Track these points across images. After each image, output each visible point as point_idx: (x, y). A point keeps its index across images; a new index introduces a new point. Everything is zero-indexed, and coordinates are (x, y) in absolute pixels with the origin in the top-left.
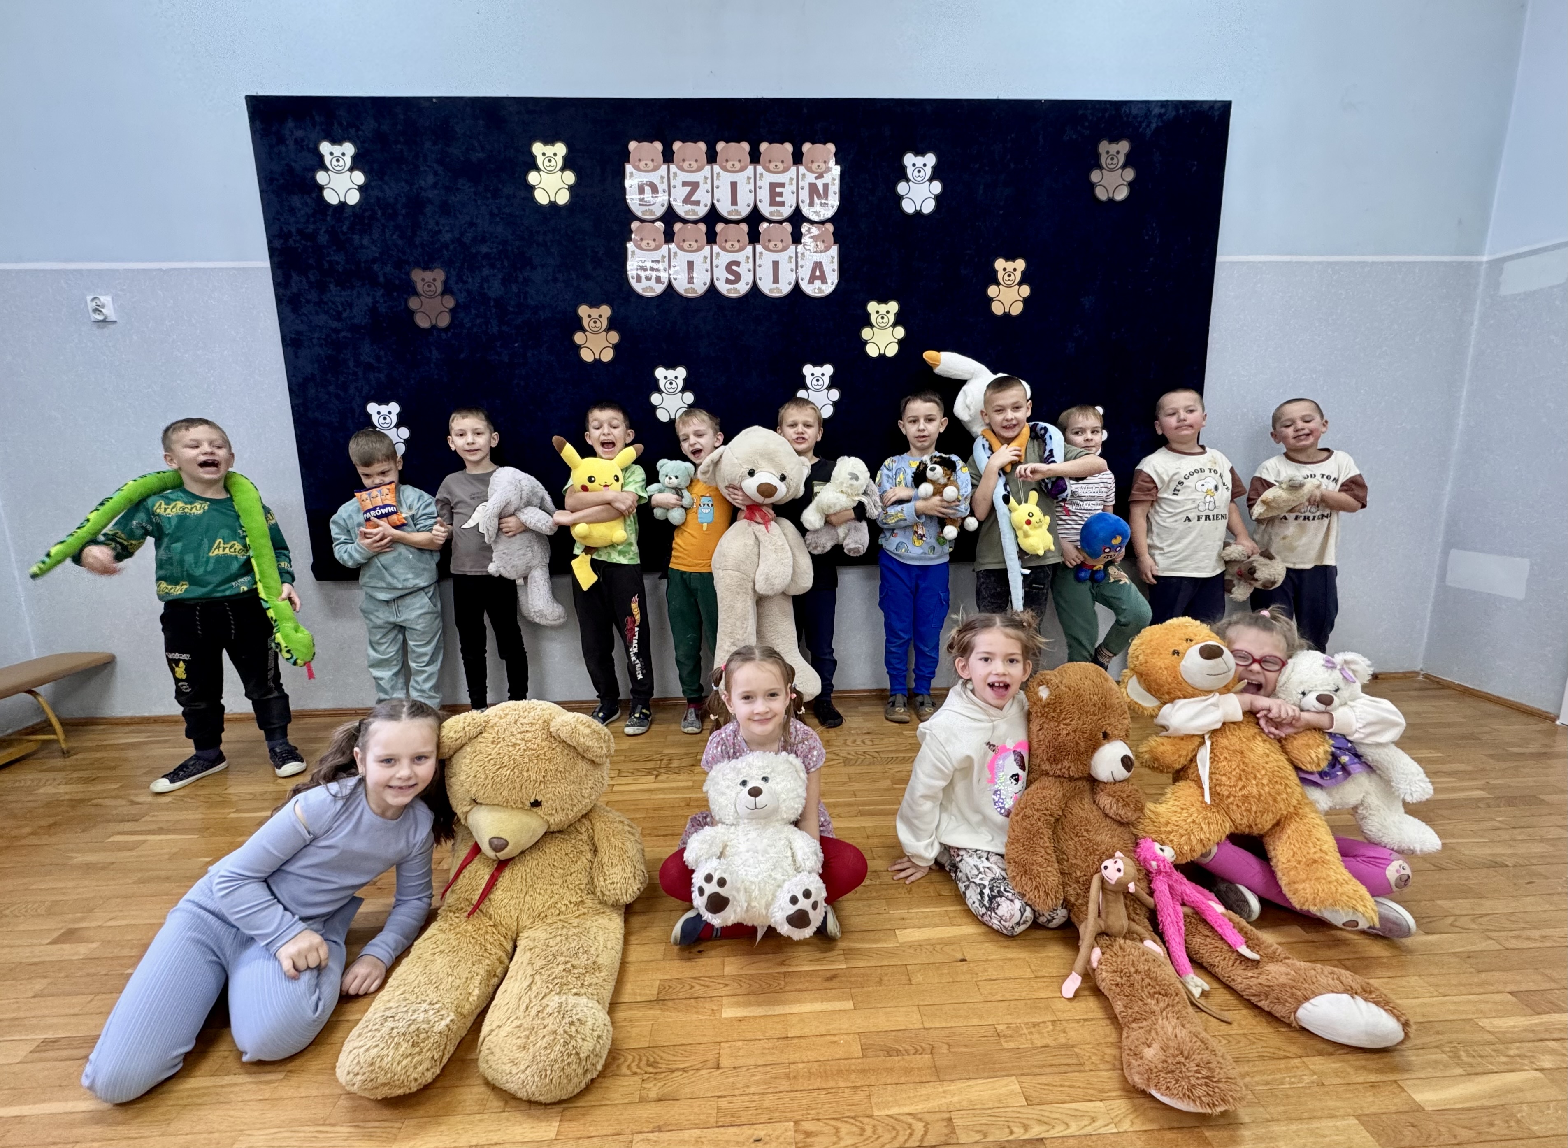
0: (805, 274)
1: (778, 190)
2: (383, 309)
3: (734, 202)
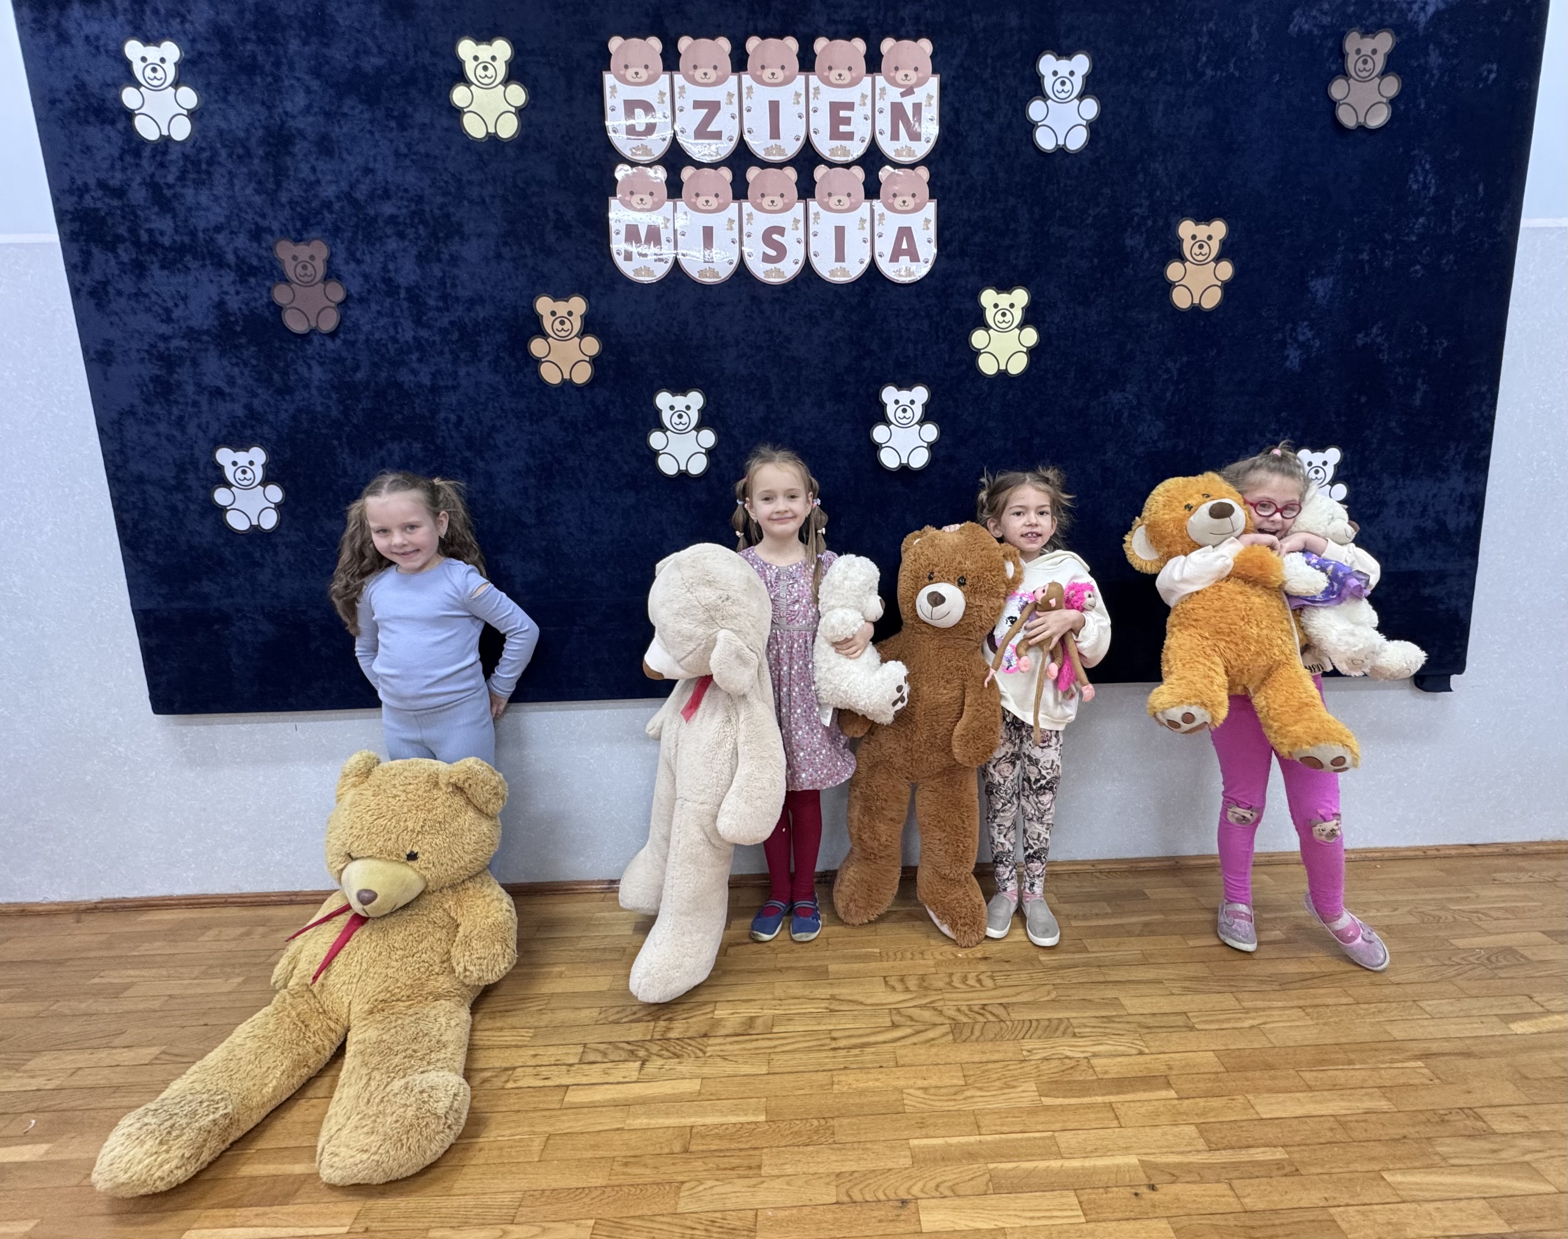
0: (885, 247)
1: (843, 113)
2: (233, 304)
3: (775, 133)
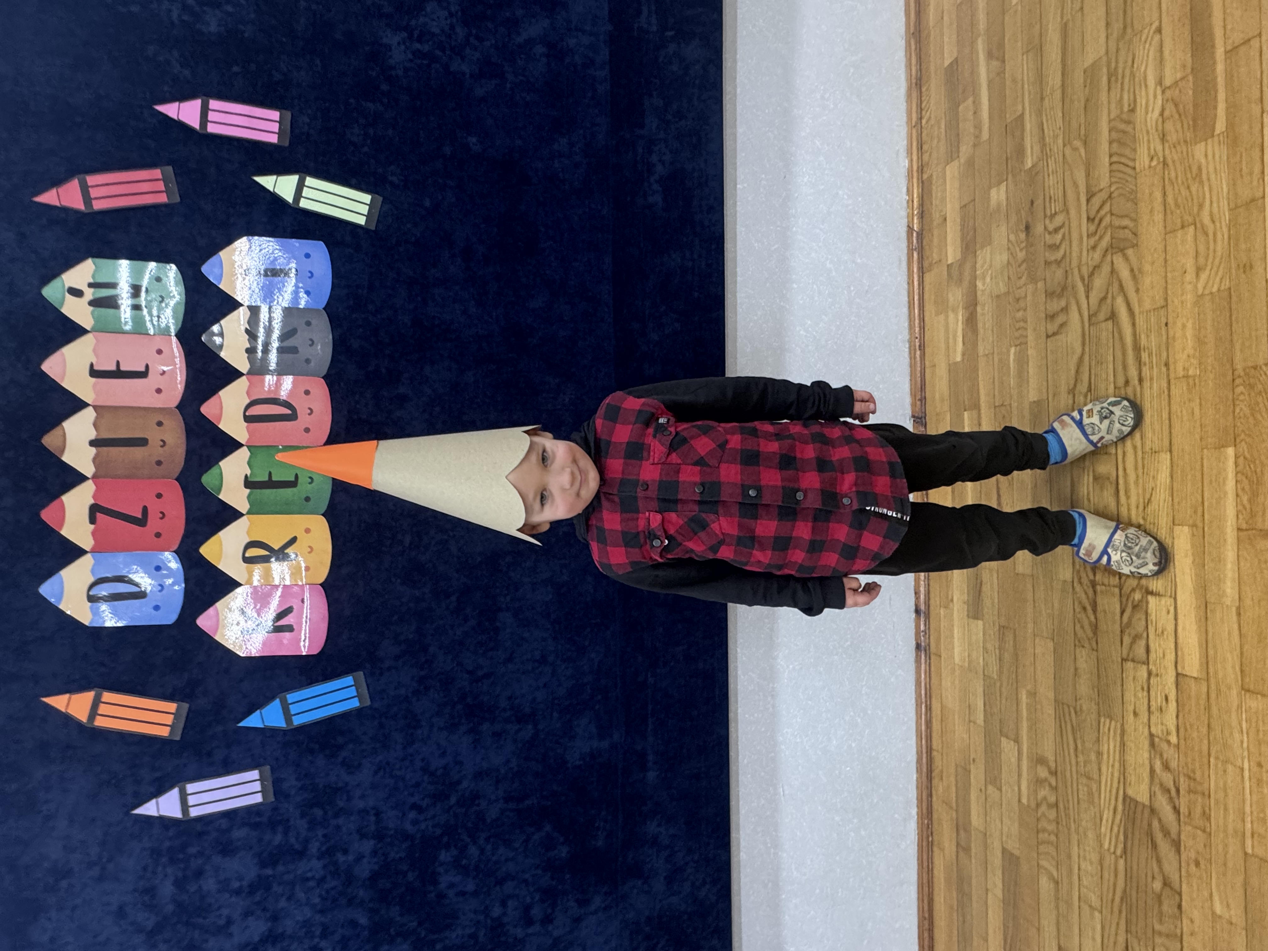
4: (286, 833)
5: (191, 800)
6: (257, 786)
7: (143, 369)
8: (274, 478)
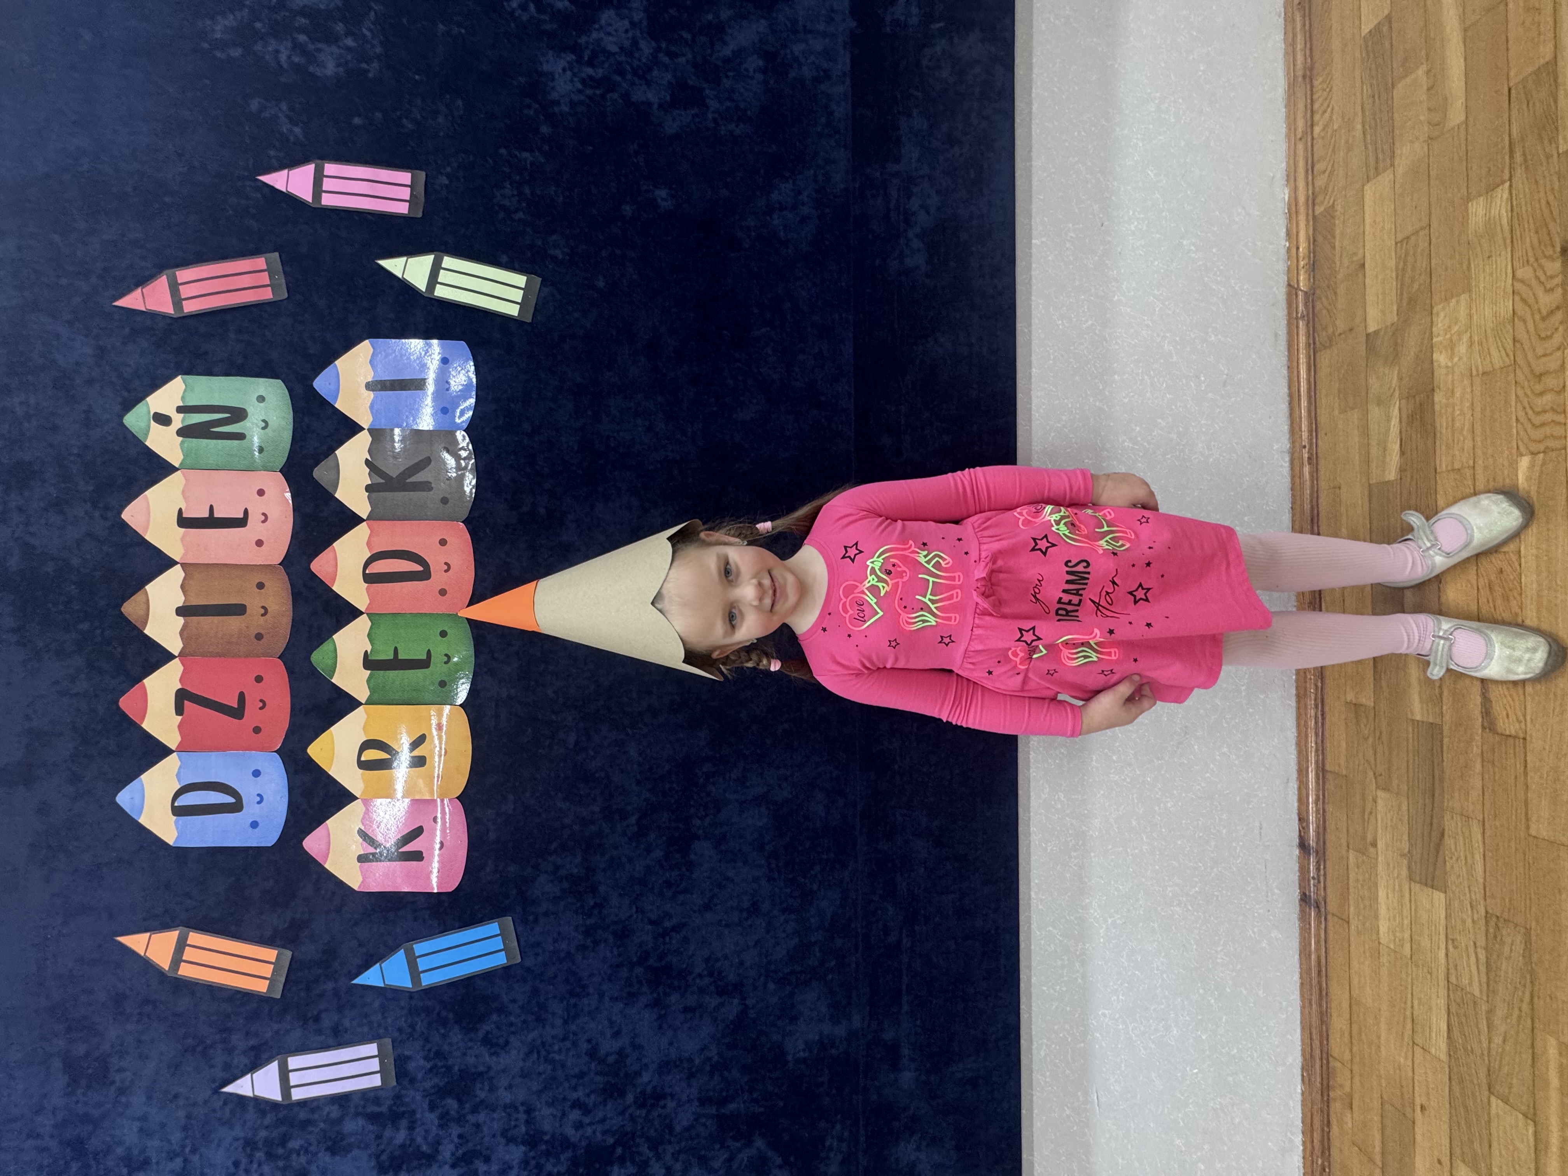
4: (411, 1128)
5: (294, 1079)
6: (375, 1064)
7: (241, 516)
8: (401, 656)
